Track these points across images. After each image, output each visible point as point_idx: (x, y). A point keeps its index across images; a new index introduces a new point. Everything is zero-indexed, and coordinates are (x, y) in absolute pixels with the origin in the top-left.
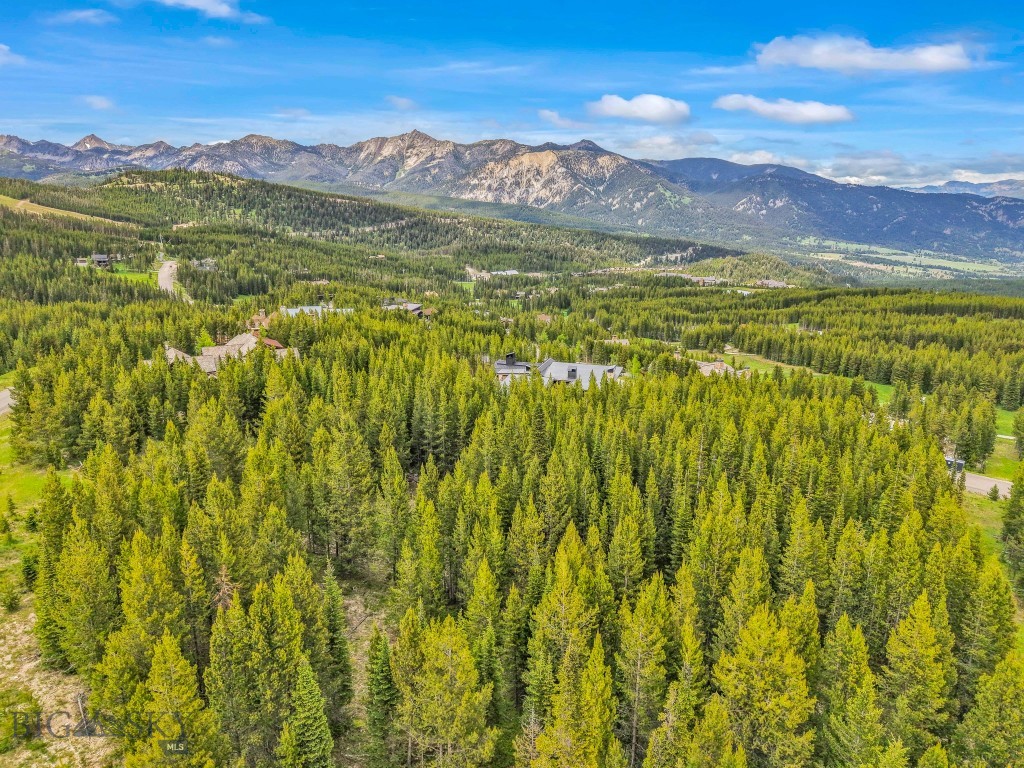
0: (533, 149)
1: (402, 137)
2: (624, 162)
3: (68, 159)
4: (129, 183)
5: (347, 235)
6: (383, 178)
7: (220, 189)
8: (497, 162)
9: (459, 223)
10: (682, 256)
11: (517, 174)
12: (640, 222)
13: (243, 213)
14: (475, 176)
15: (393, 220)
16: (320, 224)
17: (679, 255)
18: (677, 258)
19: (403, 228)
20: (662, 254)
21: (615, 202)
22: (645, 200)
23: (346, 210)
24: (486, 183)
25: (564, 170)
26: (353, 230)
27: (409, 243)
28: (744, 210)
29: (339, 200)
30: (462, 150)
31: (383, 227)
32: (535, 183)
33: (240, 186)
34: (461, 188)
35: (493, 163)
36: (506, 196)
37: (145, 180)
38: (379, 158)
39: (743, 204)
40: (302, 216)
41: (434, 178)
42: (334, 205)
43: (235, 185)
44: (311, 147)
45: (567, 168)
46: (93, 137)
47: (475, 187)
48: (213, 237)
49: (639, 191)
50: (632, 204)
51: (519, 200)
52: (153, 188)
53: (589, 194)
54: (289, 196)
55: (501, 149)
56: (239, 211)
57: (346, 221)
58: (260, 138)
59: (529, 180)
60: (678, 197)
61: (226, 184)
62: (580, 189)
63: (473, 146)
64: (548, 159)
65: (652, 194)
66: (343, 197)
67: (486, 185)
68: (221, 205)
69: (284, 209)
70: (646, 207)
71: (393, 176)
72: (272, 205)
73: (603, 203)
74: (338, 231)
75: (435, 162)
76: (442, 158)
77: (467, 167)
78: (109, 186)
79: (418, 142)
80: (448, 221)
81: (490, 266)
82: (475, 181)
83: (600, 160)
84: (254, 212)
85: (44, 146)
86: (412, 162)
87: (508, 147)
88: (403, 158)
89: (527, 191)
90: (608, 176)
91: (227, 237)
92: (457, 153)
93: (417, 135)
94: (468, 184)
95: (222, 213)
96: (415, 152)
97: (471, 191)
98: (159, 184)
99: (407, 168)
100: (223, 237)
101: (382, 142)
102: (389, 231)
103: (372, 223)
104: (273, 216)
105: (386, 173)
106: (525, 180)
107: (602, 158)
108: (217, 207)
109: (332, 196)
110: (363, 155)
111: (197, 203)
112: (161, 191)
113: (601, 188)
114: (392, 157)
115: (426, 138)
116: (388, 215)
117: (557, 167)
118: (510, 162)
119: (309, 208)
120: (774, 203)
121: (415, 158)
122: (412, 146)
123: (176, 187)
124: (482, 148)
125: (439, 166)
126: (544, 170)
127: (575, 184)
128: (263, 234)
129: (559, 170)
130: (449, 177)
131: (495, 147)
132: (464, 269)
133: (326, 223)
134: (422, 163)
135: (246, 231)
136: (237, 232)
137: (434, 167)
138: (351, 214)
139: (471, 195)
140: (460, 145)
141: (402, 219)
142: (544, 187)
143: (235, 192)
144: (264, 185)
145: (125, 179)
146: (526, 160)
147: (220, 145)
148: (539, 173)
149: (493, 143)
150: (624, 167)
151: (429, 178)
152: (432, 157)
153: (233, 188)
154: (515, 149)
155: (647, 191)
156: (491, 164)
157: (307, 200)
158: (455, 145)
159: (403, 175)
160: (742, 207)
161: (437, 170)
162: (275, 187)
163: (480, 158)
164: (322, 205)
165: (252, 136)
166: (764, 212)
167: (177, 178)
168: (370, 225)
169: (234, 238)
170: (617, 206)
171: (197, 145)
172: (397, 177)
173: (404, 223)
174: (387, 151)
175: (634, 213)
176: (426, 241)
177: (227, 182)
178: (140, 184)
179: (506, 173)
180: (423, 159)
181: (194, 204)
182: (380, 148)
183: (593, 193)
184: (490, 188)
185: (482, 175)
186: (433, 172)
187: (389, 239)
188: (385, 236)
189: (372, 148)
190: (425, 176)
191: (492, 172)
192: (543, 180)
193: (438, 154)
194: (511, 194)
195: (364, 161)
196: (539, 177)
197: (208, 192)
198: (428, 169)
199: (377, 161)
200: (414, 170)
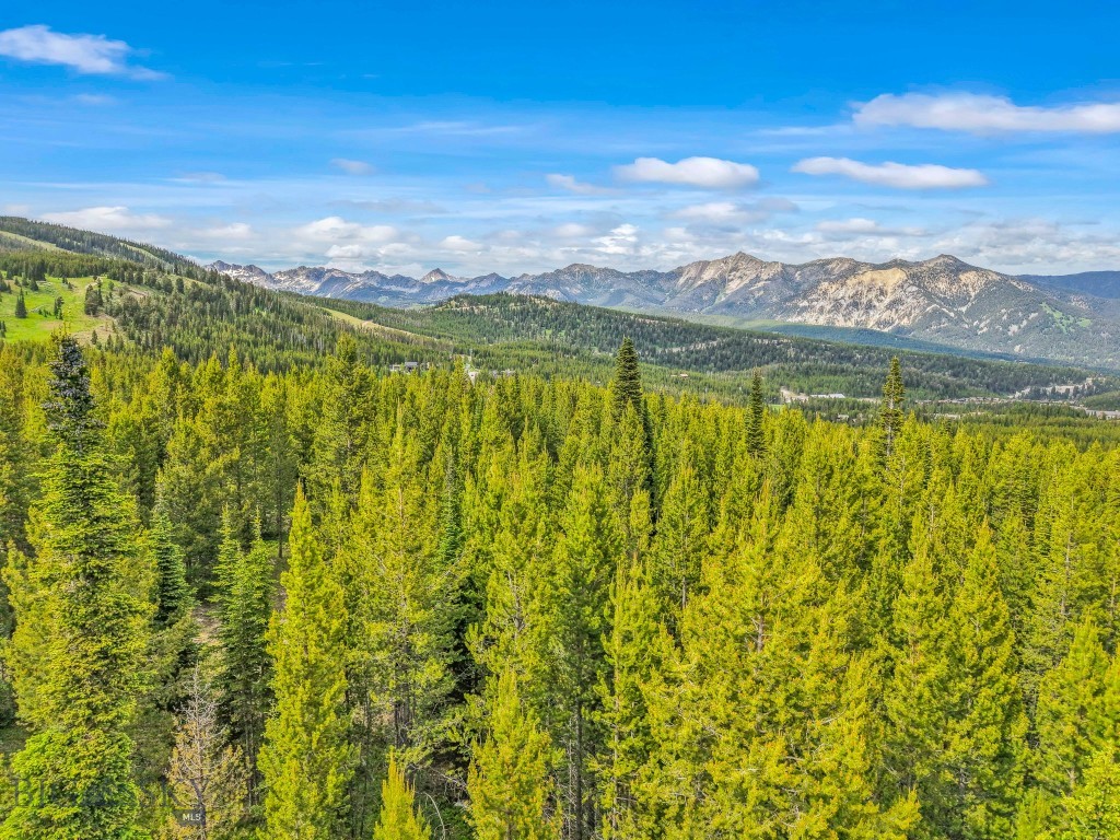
0: (876, 267)
1: (725, 261)
2: (997, 278)
3: (415, 290)
4: (456, 306)
5: (652, 356)
6: (702, 302)
7: (535, 311)
8: (832, 282)
9: (779, 344)
10: (1076, 389)
11: (855, 295)
12: (1017, 348)
13: (553, 333)
14: (805, 298)
15: (703, 341)
17: (1071, 388)
18: (1068, 390)
19: (714, 348)
20: (1047, 384)
21: (982, 325)
22: (1025, 322)
23: (654, 331)
24: (818, 305)
25: (915, 289)
26: (659, 350)
27: (719, 364)
29: (648, 321)
30: (791, 270)
31: (692, 347)
32: (877, 304)
33: (553, 307)
34: (787, 311)
35: (826, 283)
36: (840, 318)
37: (471, 304)
38: (700, 283)
40: (609, 337)
41: (757, 300)
42: (642, 326)
43: (549, 307)
44: (632, 274)
45: (919, 286)
46: (438, 271)
47: (804, 309)
48: (519, 352)
49: (1016, 311)
50: (1006, 326)
51: (857, 323)
52: (476, 311)
53: (947, 316)
54: (599, 317)
55: (837, 269)
56: (549, 332)
57: (653, 341)
58: (582, 266)
59: (870, 301)
60: (1072, 319)
61: (541, 306)
62: (935, 311)
63: (805, 266)
64: (897, 276)
65: (1033, 315)
66: (653, 318)
67: (818, 307)
68: (534, 326)
69: (592, 330)
70: (1026, 331)
71: (712, 300)
72: (582, 326)
73: (966, 326)
74: (644, 351)
75: (760, 284)
76: (768, 279)
77: (796, 289)
78: (440, 309)
79: (742, 265)
80: (766, 342)
81: (811, 389)
82: (805, 303)
83: (963, 277)
84: (563, 333)
85: (400, 280)
86: (734, 286)
87: (846, 266)
88: (724, 281)
89: (867, 313)
90: (973, 294)
91: (531, 353)
92: (785, 274)
93: (742, 256)
94: (796, 307)
95: (533, 334)
96: (738, 274)
97: (799, 314)
98: (482, 307)
99: (728, 292)
100: (526, 352)
101: (704, 265)
102: (697, 352)
103: (682, 343)
104: (581, 336)
105: (705, 298)
106: (864, 301)
107: (967, 275)
108: (529, 328)
109: (642, 316)
110: (682, 280)
111: (513, 324)
112: (482, 313)
113: (964, 309)
114: (714, 281)
115: (752, 259)
116: (698, 335)
117: (906, 286)
118: (848, 281)
119: (617, 328)
121: (739, 281)
122: (735, 269)
123: (496, 310)
124: (816, 268)
125: (765, 288)
126: (890, 290)
127: (929, 305)
128: (566, 351)
129: (909, 289)
130: (774, 300)
131: (830, 266)
132: (778, 391)
134: (746, 286)
135: (551, 348)
136: (542, 349)
137: (759, 290)
138: (659, 335)
139: (800, 318)
140: (790, 266)
141: (714, 339)
142: (888, 309)
143: (548, 314)
144: (576, 305)
145: (453, 303)
146: (867, 277)
147: (545, 274)
148: (882, 292)
149: (829, 262)
150: (995, 283)
151: (752, 302)
152: (757, 279)
153: (547, 310)
154: (854, 268)
155: (1028, 311)
156: (825, 285)
157: (616, 320)
158: (784, 266)
159: (723, 299)
161: (762, 292)
162: (586, 308)
163: (812, 278)
164: (630, 326)
165: (576, 265)
167: (498, 302)
168: (677, 346)
169: (537, 354)
170: (985, 330)
171: (524, 275)
172: (717, 301)
173: (715, 343)
174: (708, 275)
175: (1010, 339)
176: (738, 362)
177: (541, 304)
178: (466, 307)
179: (845, 292)
180: (747, 281)
181: (509, 325)
182: (701, 271)
183: (952, 314)
184: (821, 310)
185: (814, 296)
186: (757, 295)
187: (697, 360)
188: (694, 356)
189: (693, 273)
190: (748, 299)
191: (825, 293)
192: (887, 301)
193: (764, 276)
194: (847, 317)
195: (683, 286)
196: (882, 297)
197: (524, 314)
198: (752, 293)
199: (696, 285)
200: (736, 292)
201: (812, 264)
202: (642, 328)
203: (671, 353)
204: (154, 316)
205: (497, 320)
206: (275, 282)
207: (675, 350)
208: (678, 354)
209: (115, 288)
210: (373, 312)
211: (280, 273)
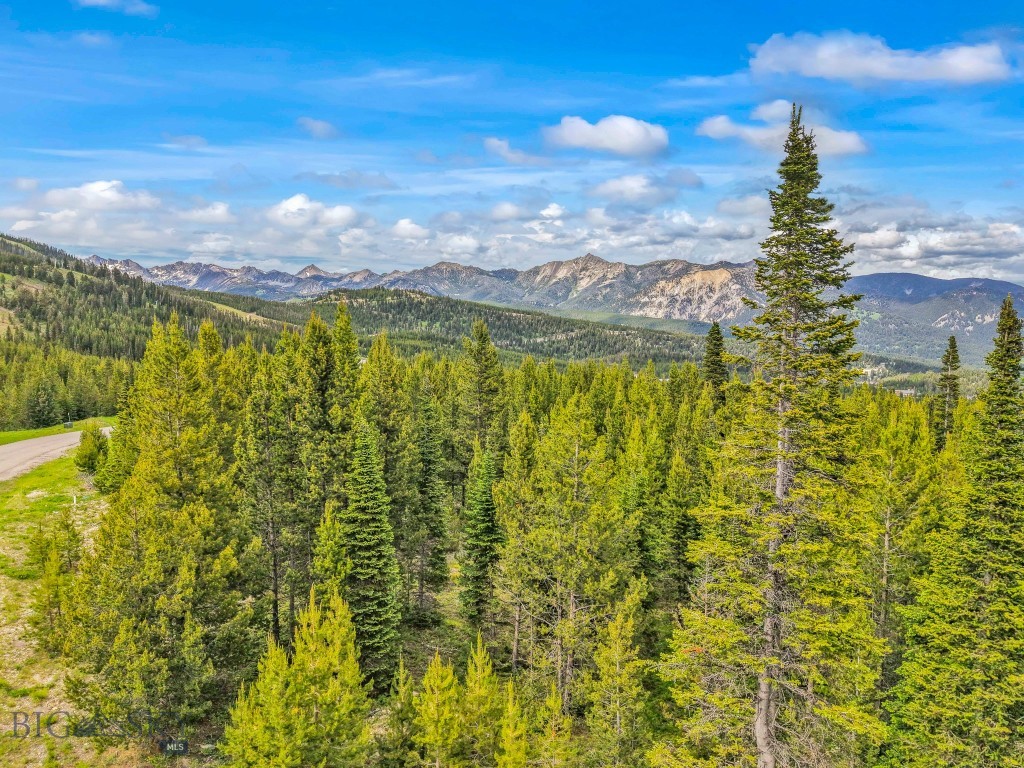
0: (705, 268)
1: (576, 261)
3: (291, 284)
4: (336, 300)
5: (519, 345)
6: (557, 298)
7: (411, 304)
8: (668, 280)
9: (627, 335)
11: (689, 291)
13: (429, 325)
14: (645, 294)
15: (563, 332)
16: (496, 335)
19: (572, 339)
23: (520, 323)
24: (657, 301)
25: (738, 286)
26: (525, 340)
27: (577, 352)
28: (946, 326)
29: (514, 314)
30: (632, 270)
31: (554, 338)
32: (707, 300)
33: (428, 301)
34: (631, 306)
35: (664, 282)
36: (676, 312)
37: (350, 297)
38: (554, 280)
39: (944, 320)
41: (604, 297)
42: (509, 319)
43: (424, 301)
44: (493, 272)
45: (742, 285)
46: (313, 267)
47: (646, 304)
48: (401, 342)
51: (691, 316)
52: (355, 304)
54: (470, 311)
55: (672, 269)
56: (425, 323)
57: (519, 332)
58: (449, 264)
59: (701, 297)
60: (865, 313)
61: (416, 300)
63: (645, 266)
64: (721, 276)
66: (518, 312)
67: (657, 302)
68: (410, 317)
69: (464, 322)
71: (565, 297)
72: (455, 318)
74: (511, 341)
75: (607, 282)
76: (614, 278)
77: (637, 286)
78: (320, 302)
79: (591, 265)
80: (617, 333)
82: (646, 299)
84: (438, 324)
85: (275, 275)
86: (584, 283)
87: (680, 266)
88: (576, 280)
89: (699, 307)
91: (413, 342)
92: (628, 273)
93: (590, 258)
94: (638, 302)
95: (410, 325)
96: (588, 274)
97: (641, 308)
98: (360, 300)
99: (579, 289)
100: (408, 342)
101: (558, 265)
102: (558, 342)
103: (544, 334)
104: (454, 327)
105: (560, 294)
106: (696, 297)
108: (406, 319)
109: (509, 310)
110: (539, 278)
111: (390, 316)
112: (361, 306)
114: (566, 279)
115: (599, 261)
116: (559, 327)
117: (730, 284)
118: (682, 280)
120: (982, 318)
121: (588, 280)
122: (584, 269)
123: (374, 303)
124: (654, 268)
125: (610, 286)
126: (717, 288)
128: (444, 341)
129: (733, 287)
130: (619, 296)
131: (666, 267)
133: (502, 334)
134: (595, 284)
135: (429, 338)
136: (422, 338)
137: (606, 287)
138: (524, 327)
139: (641, 312)
140: (632, 266)
141: (572, 331)
142: (716, 304)
143: (423, 307)
144: (449, 300)
145: (333, 297)
146: (698, 277)
147: (415, 271)
148: (712, 290)
149: (665, 263)
151: (600, 298)
152: (604, 277)
153: (422, 304)
154: (687, 268)
156: (662, 283)
157: (485, 313)
158: (627, 267)
159: (575, 295)
160: (943, 323)
161: (609, 289)
162: (458, 303)
163: (651, 278)
164: (499, 318)
165: (443, 263)
166: (970, 328)
167: (375, 295)
168: (540, 336)
169: (418, 343)
171: (396, 272)
172: (570, 297)
173: (573, 334)
174: (562, 274)
176: (594, 351)
177: (417, 298)
178: (346, 301)
179: (679, 290)
180: (595, 280)
181: (387, 317)
182: (556, 271)
184: (660, 305)
185: (653, 293)
186: (604, 292)
187: (558, 349)
188: (555, 346)
189: (548, 271)
190: (597, 295)
191: (662, 290)
192: (715, 297)
193: (610, 276)
194: (682, 310)
195: (540, 283)
196: (711, 294)
197: (400, 307)
198: (599, 289)
199: (551, 283)
200: (586, 290)
201: (651, 265)
202: (509, 320)
203: (535, 343)
204: (51, 308)
205: (375, 313)
206: (152, 276)
207: (539, 340)
208: (542, 344)
209: (6, 281)
210: (256, 304)
211: (157, 268)
